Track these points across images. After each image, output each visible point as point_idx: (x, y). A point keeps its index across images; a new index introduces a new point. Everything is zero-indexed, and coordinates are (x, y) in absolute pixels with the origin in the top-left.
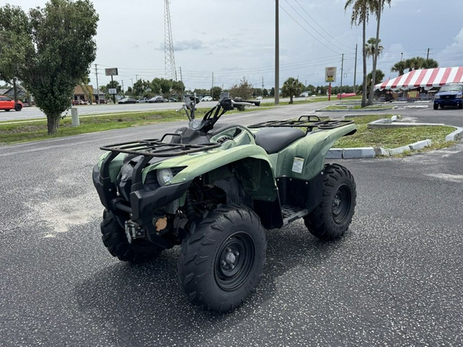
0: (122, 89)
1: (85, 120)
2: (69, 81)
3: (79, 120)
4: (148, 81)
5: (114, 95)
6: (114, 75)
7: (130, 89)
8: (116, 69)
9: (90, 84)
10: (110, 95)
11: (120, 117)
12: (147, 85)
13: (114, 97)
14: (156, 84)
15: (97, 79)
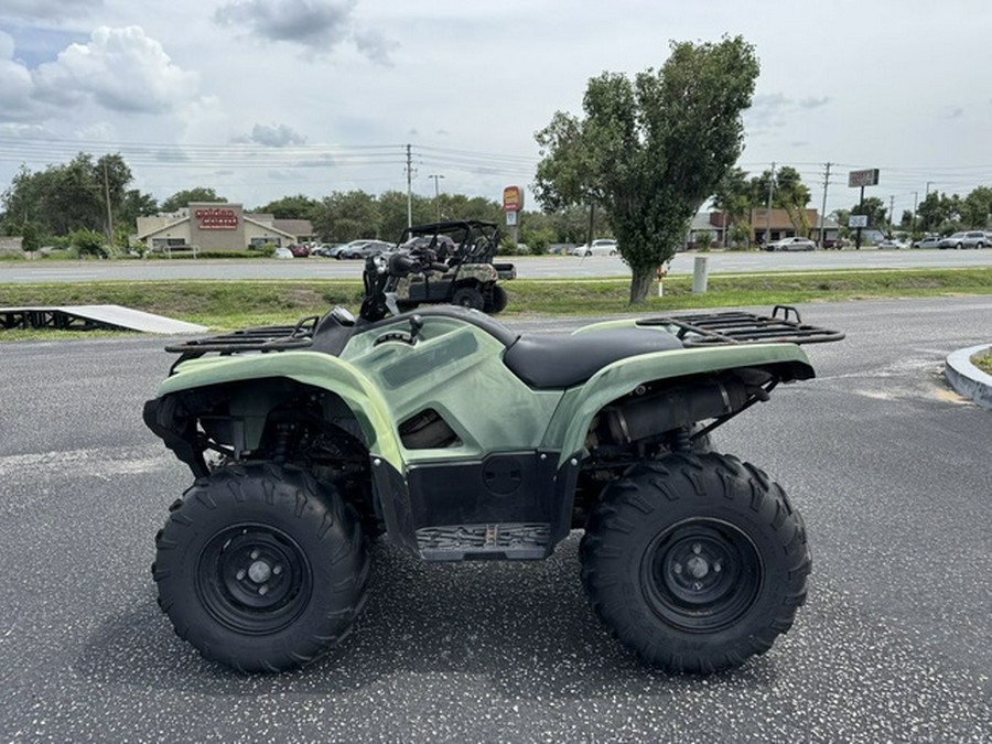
0: (887, 216)
1: (744, 282)
2: (677, 206)
3: (706, 281)
4: (956, 197)
5: (859, 229)
6: (868, 184)
7: (907, 217)
8: (877, 171)
9: (809, 206)
10: (853, 229)
11: (826, 280)
12: (949, 206)
13: (859, 234)
14: (977, 202)
15: (825, 196)
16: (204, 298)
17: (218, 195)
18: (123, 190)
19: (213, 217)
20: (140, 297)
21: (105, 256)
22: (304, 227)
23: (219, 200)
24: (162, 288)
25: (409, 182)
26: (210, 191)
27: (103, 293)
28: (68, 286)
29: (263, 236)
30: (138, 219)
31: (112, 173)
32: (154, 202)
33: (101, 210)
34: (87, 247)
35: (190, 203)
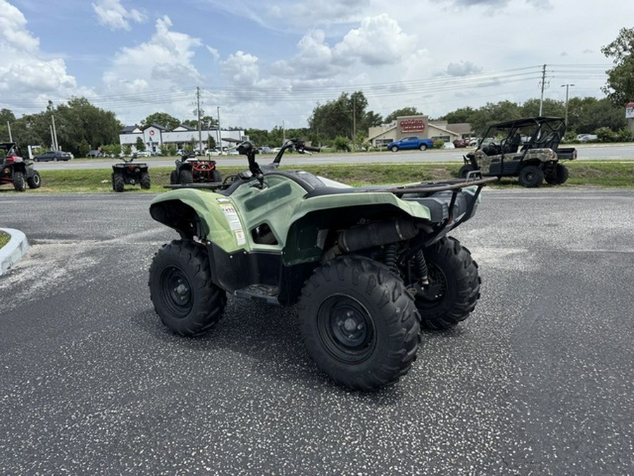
16: (381, 174)
17: (418, 111)
18: (364, 113)
19: (410, 125)
20: (348, 173)
21: (349, 150)
22: (466, 127)
23: (418, 114)
24: (361, 168)
25: (542, 92)
26: (414, 109)
27: (331, 170)
28: (316, 167)
29: (439, 135)
30: (370, 129)
31: (358, 102)
32: (381, 118)
33: (350, 124)
34: (341, 146)
35: (398, 118)
